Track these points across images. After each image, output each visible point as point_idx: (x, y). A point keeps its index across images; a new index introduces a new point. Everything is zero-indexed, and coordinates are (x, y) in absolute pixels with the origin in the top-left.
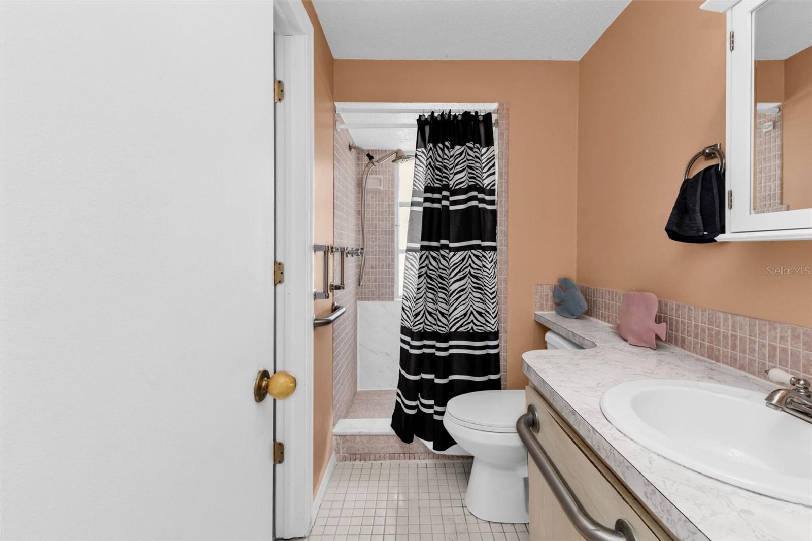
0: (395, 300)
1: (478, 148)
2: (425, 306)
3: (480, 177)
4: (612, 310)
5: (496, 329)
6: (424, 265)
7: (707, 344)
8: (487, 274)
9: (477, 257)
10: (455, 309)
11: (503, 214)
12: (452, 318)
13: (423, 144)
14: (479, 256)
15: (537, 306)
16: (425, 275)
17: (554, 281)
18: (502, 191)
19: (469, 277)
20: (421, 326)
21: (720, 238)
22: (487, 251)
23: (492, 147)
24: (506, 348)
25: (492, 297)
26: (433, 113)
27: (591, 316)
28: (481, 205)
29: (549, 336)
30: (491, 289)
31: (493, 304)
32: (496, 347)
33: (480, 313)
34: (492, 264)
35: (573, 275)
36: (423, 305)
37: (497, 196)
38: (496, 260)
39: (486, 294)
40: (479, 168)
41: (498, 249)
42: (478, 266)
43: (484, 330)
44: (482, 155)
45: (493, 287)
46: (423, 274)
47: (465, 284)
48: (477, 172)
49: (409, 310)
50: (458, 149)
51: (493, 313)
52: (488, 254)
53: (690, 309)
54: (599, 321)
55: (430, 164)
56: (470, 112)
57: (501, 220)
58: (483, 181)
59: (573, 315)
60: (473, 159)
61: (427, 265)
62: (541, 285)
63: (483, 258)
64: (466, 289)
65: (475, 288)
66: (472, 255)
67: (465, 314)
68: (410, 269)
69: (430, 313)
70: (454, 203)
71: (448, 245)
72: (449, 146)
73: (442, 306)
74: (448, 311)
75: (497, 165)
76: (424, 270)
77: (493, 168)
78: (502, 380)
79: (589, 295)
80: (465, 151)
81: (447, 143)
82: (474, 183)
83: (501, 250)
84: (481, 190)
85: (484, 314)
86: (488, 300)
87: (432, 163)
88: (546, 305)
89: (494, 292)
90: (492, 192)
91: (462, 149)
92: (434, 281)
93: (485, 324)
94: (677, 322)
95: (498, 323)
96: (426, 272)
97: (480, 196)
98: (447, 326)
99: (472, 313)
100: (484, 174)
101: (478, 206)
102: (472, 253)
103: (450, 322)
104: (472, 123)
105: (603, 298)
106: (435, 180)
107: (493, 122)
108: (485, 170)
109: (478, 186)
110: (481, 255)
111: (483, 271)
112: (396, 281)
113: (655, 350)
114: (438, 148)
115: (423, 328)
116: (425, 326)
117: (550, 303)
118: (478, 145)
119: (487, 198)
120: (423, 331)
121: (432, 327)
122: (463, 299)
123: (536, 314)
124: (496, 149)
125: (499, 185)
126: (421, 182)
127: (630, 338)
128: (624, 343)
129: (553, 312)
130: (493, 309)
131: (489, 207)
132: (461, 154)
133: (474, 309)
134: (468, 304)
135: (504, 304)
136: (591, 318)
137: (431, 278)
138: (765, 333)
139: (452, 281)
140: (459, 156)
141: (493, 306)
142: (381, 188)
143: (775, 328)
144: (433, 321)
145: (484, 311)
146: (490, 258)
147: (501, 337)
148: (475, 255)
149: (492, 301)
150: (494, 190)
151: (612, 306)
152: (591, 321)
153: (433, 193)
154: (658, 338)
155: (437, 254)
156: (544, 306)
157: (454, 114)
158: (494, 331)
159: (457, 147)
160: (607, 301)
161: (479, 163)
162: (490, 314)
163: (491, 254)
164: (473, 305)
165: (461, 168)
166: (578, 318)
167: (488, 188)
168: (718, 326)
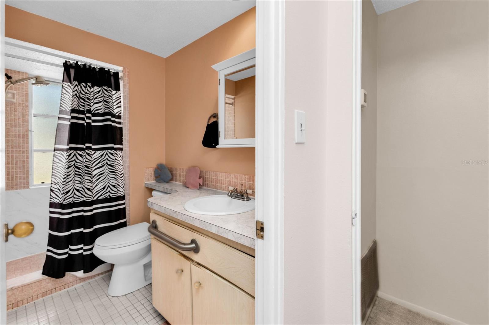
0: (30, 187)
1: (111, 91)
2: (74, 186)
3: (112, 108)
4: (182, 177)
5: (124, 194)
6: (73, 159)
7: (214, 184)
8: (118, 164)
9: (112, 154)
10: (96, 186)
11: (127, 130)
12: (94, 191)
13: (68, 80)
14: (113, 154)
15: (146, 179)
16: (74, 166)
17: (155, 166)
18: (126, 117)
19: (106, 166)
20: (71, 199)
21: (217, 147)
22: (118, 150)
23: (119, 91)
24: (129, 204)
25: (121, 176)
26: (77, 62)
27: (173, 181)
28: (113, 124)
29: (154, 193)
30: (120, 172)
31: (121, 180)
32: (124, 204)
33: (114, 186)
34: (121, 158)
35: (164, 162)
36: (73, 186)
37: (123, 119)
38: (123, 156)
39: (117, 175)
40: (112, 103)
41: (124, 150)
42: (113, 159)
43: (117, 195)
44: (113, 95)
45: (122, 171)
46: (72, 166)
47: (104, 170)
48: (110, 105)
49: (58, 191)
50: (96, 89)
51: (122, 185)
52: (118, 152)
53: (209, 172)
54: (176, 182)
55: (76, 95)
56: (104, 69)
57: (126, 133)
58: (114, 110)
59: (165, 181)
60: (108, 97)
61: (75, 160)
62: (148, 168)
63: (115, 155)
64: (104, 173)
65: (111, 172)
66: (108, 153)
67: (104, 188)
68: (58, 163)
69: (78, 190)
70: (94, 121)
71: (91, 147)
72: (90, 85)
73: (88, 185)
74: (92, 187)
75: (122, 102)
76: (73, 163)
77: (120, 104)
78: (127, 222)
79: (171, 171)
80: (102, 90)
81: (89, 84)
82: (109, 111)
83: (125, 150)
84: (113, 115)
85: (117, 186)
86: (119, 178)
87: (78, 95)
88: (151, 178)
89: (122, 174)
90: (119, 117)
91: (100, 89)
92: (80, 170)
93: (117, 192)
94: (206, 177)
95: (125, 190)
96: (74, 164)
97: (113, 119)
98: (92, 196)
99: (109, 186)
100: (114, 106)
101: (111, 125)
102: (108, 152)
103: (93, 193)
104: (106, 75)
105: (178, 172)
106: (80, 106)
107: (120, 77)
108: (115, 104)
109: (111, 113)
110: (114, 153)
111: (116, 162)
112: (30, 173)
113: (198, 189)
114: (82, 86)
115: (73, 201)
116: (74, 199)
117: (153, 177)
118: (110, 89)
119: (117, 120)
120: (72, 202)
121: (79, 199)
122: (102, 179)
123: (146, 183)
124: (121, 93)
125: (124, 114)
126: (68, 105)
127: (190, 187)
128: (188, 189)
129: (155, 181)
130: (122, 183)
131: (118, 126)
132: (99, 92)
133: (110, 184)
134: (105, 182)
135: (128, 180)
136: (173, 182)
137: (78, 168)
138: (228, 177)
139: (93, 169)
140: (97, 93)
141: (122, 181)
142: (15, 101)
143: (231, 175)
144: (80, 195)
145: (116, 185)
146: (119, 154)
147: (126, 199)
148: (110, 153)
149: (121, 179)
150: (121, 116)
151: (182, 175)
152: (173, 183)
153: (79, 114)
154: (200, 184)
155: (82, 152)
156: (150, 179)
157: (93, 66)
158: (123, 195)
159: (96, 87)
160: (180, 173)
161: (111, 99)
162: (120, 186)
163: (120, 152)
164: (110, 182)
165: (99, 100)
166: (167, 182)
167: (117, 114)
168: (217, 177)
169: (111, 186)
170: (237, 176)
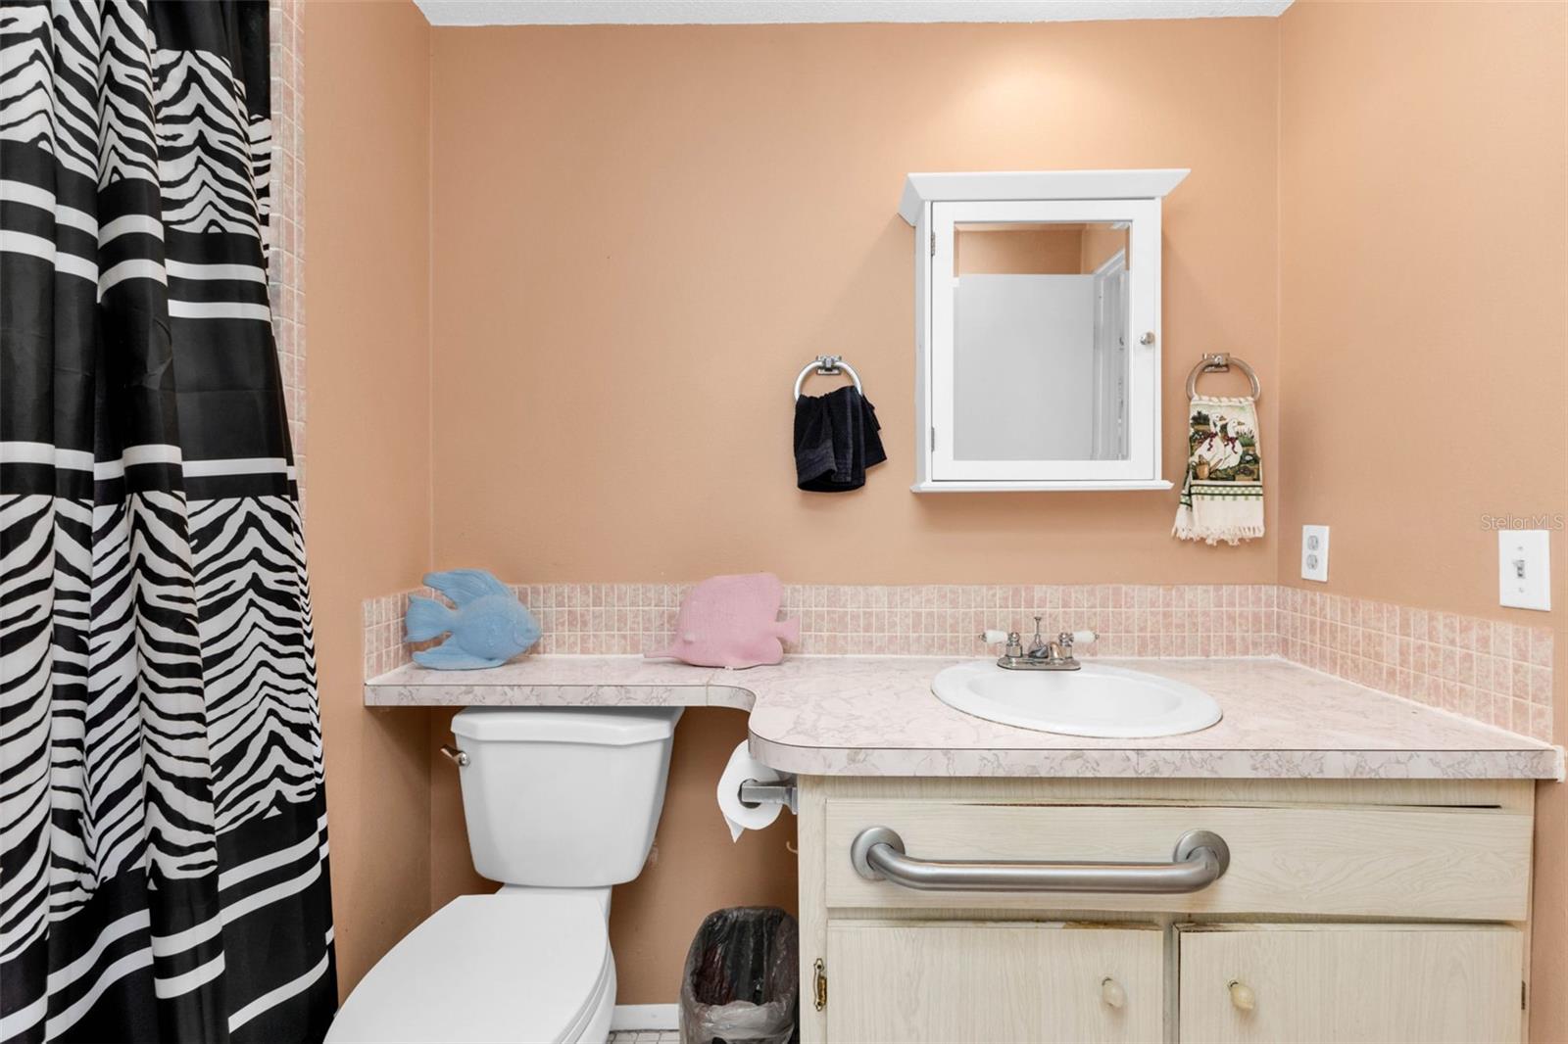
9: (287, 522)
14: (290, 520)
19: (252, 603)
33: (304, 732)
43: (316, 786)
60: (238, 131)
62: (378, 601)
65: (284, 640)
71: (180, 470)
82: (255, 234)
99: (275, 739)
110: (293, 516)
133: (285, 723)
164: (278, 708)
169: (286, 733)
170: (953, 592)
